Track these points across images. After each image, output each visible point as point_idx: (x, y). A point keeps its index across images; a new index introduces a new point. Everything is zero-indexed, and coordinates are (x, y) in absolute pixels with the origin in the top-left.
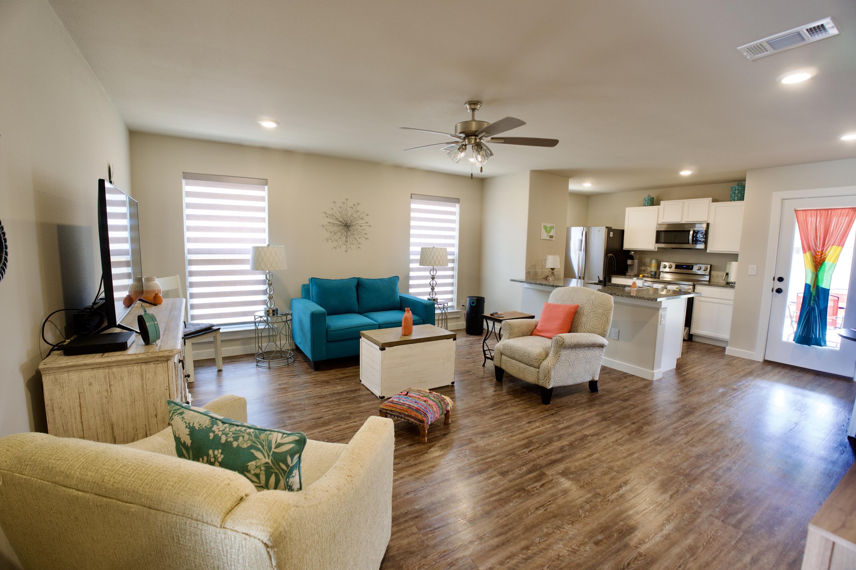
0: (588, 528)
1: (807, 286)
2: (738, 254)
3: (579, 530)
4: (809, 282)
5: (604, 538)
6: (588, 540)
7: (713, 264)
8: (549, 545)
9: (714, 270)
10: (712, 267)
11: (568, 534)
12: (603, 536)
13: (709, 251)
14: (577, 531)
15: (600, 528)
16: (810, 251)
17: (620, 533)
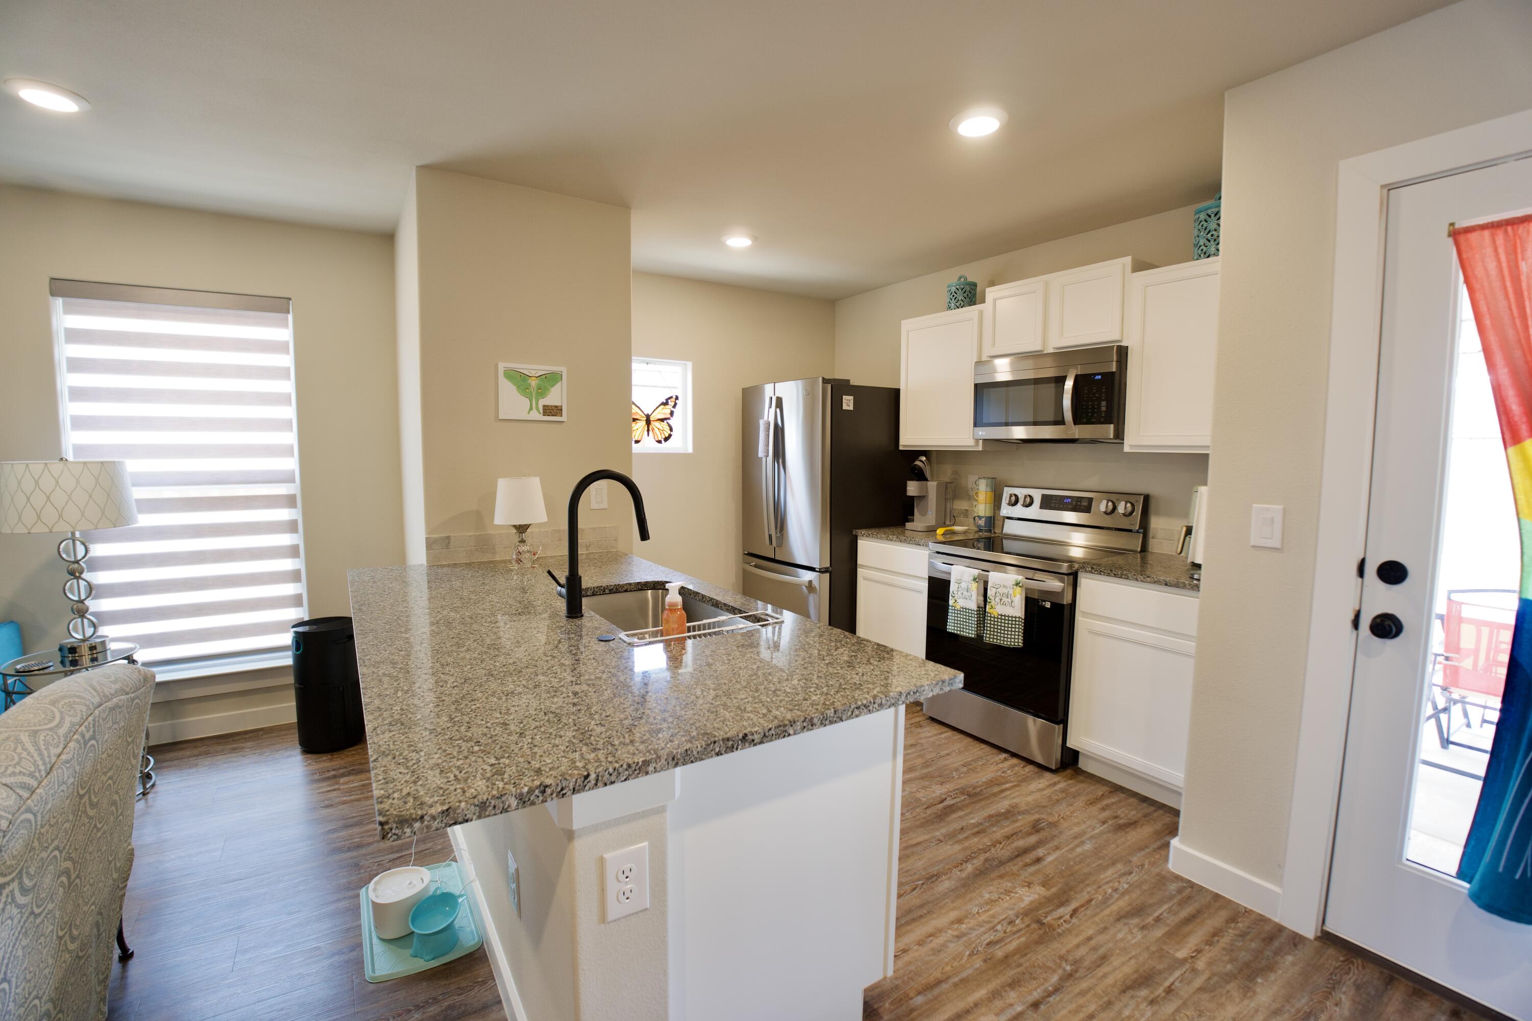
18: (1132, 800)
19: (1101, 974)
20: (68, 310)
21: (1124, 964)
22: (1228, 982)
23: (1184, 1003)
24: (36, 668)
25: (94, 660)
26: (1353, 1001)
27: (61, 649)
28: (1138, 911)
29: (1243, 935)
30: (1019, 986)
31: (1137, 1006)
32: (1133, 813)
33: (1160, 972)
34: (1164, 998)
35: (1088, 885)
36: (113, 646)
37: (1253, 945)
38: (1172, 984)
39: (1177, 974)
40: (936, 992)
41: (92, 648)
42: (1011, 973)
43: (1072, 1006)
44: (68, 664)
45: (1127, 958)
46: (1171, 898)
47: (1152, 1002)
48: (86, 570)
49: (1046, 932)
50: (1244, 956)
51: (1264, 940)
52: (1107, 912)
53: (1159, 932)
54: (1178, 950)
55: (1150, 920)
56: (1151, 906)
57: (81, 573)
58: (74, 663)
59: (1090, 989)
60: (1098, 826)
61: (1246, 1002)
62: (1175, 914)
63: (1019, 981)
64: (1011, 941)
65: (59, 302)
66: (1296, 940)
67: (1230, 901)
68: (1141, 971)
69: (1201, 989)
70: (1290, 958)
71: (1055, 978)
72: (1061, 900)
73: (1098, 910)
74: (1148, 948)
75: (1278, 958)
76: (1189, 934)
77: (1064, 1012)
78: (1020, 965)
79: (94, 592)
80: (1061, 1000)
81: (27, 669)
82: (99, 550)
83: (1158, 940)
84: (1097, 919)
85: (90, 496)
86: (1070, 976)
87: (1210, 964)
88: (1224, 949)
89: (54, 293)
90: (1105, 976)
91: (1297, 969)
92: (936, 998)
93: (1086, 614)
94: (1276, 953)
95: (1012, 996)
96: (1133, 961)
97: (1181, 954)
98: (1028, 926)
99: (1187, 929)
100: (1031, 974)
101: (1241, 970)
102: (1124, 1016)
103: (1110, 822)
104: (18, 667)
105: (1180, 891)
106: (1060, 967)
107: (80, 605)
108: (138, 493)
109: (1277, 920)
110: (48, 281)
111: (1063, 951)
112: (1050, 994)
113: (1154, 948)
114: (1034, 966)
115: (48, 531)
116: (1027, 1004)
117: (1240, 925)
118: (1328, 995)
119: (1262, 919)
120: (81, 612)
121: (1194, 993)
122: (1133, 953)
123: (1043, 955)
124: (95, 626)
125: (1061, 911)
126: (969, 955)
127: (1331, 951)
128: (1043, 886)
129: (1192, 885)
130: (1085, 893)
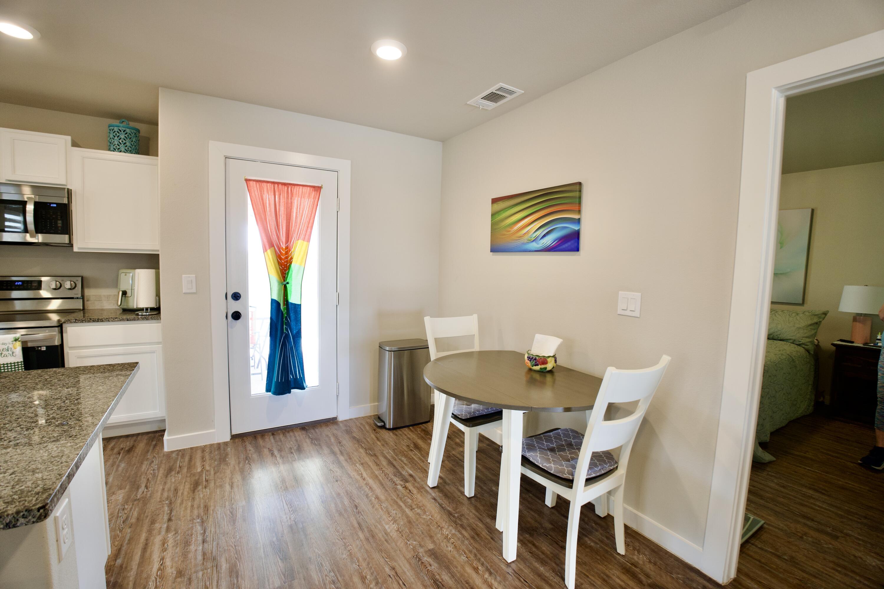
1: (275, 304)
2: (158, 255)
4: (275, 297)
7: (86, 273)
9: (89, 287)
10: (84, 279)
13: (79, 248)
16: (273, 248)
18: (122, 439)
19: (180, 494)
21: (184, 486)
22: (220, 466)
23: (214, 480)
26: (252, 447)
28: (170, 470)
29: (211, 452)
30: (156, 521)
31: (203, 492)
32: (128, 443)
33: (199, 479)
34: (208, 484)
35: (140, 476)
37: (216, 453)
38: (206, 479)
39: (204, 475)
40: (123, 552)
42: (147, 522)
43: (183, 509)
45: (183, 484)
46: (177, 459)
47: (205, 487)
49: (143, 501)
50: (217, 457)
51: (218, 450)
52: (159, 478)
53: (185, 470)
54: (197, 470)
55: (178, 469)
56: (173, 465)
59: (182, 501)
60: (118, 456)
61: (230, 467)
62: (184, 462)
63: (154, 520)
64: (132, 514)
66: (226, 444)
67: (197, 447)
68: (192, 483)
69: (215, 474)
70: (229, 449)
71: (166, 508)
72: (135, 486)
73: (155, 480)
74: (187, 476)
75: (226, 451)
76: (195, 464)
77: (182, 513)
78: (147, 516)
80: (177, 511)
83: (187, 472)
84: (158, 482)
86: (171, 503)
87: (210, 466)
88: (209, 460)
90: (182, 494)
91: (233, 450)
92: (126, 554)
93: (72, 348)
94: (224, 450)
95: (157, 525)
96: (186, 483)
97: (199, 470)
98: (133, 504)
99: (193, 463)
100: (155, 515)
101: (220, 461)
102: (202, 497)
103: (122, 452)
105: (178, 455)
106: (164, 504)
109: (216, 442)
111: (158, 500)
112: (171, 513)
113: (189, 475)
114: (153, 512)
116: (166, 522)
117: (207, 451)
118: (246, 450)
119: (211, 445)
121: (214, 476)
122: (184, 481)
123: (152, 507)
125: (140, 491)
126: (120, 532)
127: (237, 440)
128: (121, 489)
129: (180, 451)
130: (142, 479)
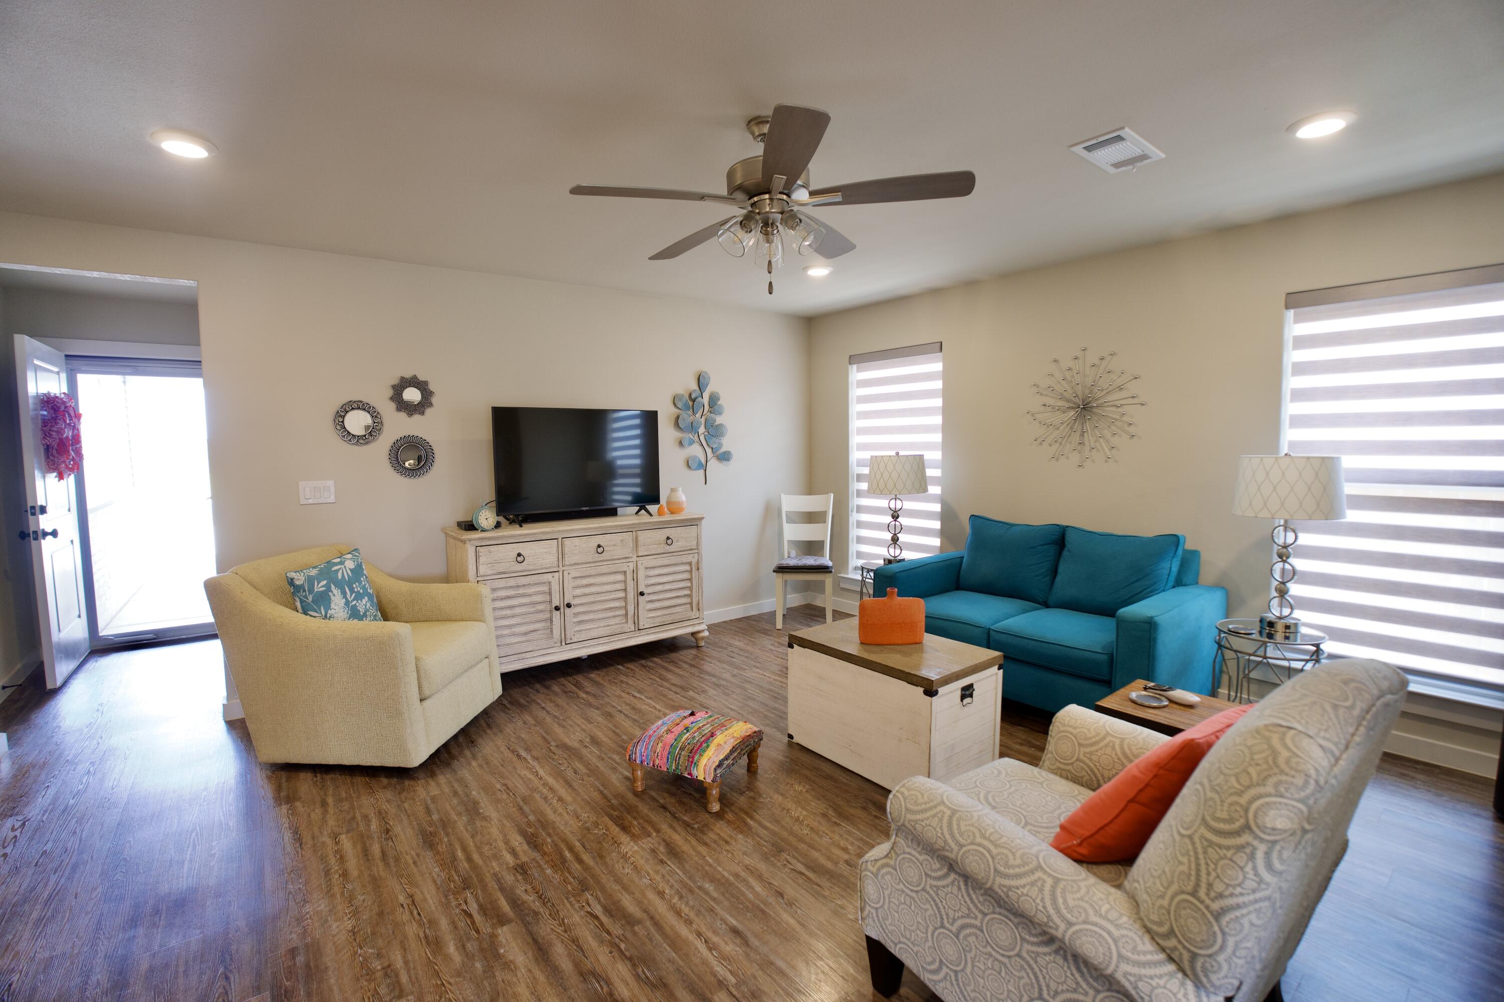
0: (329, 950)
3: (334, 936)
5: (295, 964)
6: (307, 943)
8: (333, 896)
11: (336, 921)
12: (298, 964)
14: (334, 933)
15: (317, 967)
17: (286, 992)
20: (1297, 321)
24: (1243, 632)
25: (1287, 638)
27: (1261, 621)
36: (1304, 630)
41: (1287, 627)
44: (1265, 635)
48: (1292, 556)
57: (1288, 558)
58: (1270, 636)
65: (1291, 313)
79: (1296, 577)
81: (1236, 631)
82: (1306, 539)
85: (1309, 489)
89: (1288, 307)
104: (1231, 627)
107: (1282, 585)
108: (1349, 489)
110: (1284, 296)
115: (1270, 516)
120: (1282, 592)
124: (1292, 608)
